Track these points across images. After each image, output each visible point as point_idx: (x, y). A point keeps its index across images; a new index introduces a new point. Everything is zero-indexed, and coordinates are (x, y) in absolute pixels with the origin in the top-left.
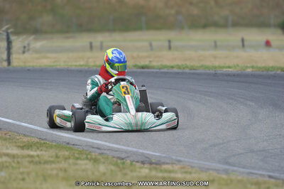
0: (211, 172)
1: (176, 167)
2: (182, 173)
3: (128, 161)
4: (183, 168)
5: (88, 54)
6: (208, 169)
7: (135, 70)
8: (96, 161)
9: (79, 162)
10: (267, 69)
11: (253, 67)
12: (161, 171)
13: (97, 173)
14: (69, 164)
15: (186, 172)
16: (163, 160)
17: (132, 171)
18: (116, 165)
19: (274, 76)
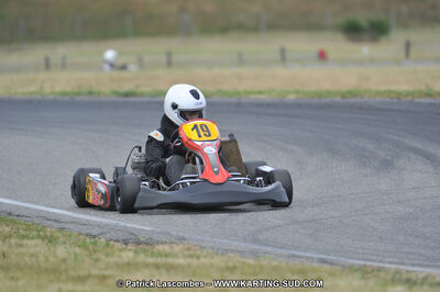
0: (231, 255)
1: (177, 248)
2: (185, 257)
3: (103, 240)
4: (189, 249)
5: (43, 75)
6: (227, 251)
7: (115, 98)
8: (51, 240)
9: (26, 242)
10: (319, 95)
11: (297, 92)
12: (153, 255)
13: (52, 259)
14: (10, 246)
15: (191, 256)
16: (156, 238)
17: (107, 255)
18: (83, 246)
19: (330, 106)
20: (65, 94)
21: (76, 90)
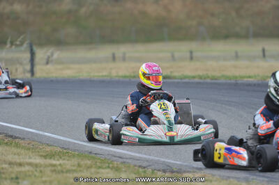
0: (232, 180)
3: (150, 170)
5: (111, 65)
6: (229, 177)
8: (117, 169)
9: (101, 170)
14: (91, 173)
18: (138, 173)
20: (125, 77)
21: (132, 75)
